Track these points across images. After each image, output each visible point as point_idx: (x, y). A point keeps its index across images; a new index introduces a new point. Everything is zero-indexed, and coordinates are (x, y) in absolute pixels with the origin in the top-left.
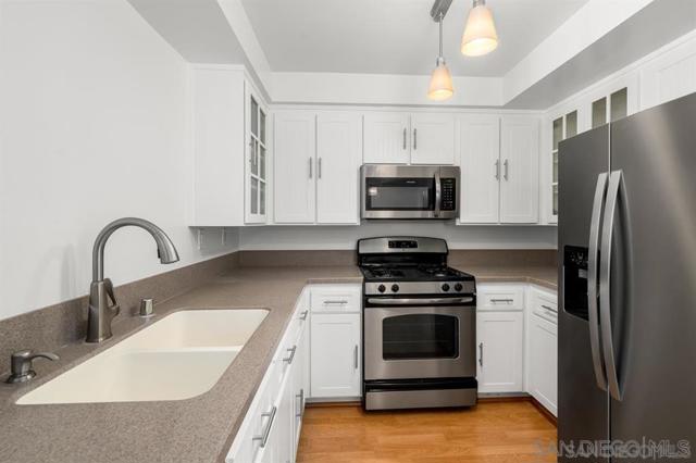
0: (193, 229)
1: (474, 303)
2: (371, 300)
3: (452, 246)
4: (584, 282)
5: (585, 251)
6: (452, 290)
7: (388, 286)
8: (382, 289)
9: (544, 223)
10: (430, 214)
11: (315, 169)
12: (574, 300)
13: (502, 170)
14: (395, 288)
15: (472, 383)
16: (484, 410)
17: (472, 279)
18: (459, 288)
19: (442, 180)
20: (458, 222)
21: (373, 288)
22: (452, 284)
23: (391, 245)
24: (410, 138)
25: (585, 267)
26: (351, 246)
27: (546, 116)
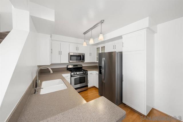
0: (38, 66)
1: (87, 74)
2: (72, 76)
3: (83, 66)
4: (101, 70)
5: (101, 66)
6: (85, 73)
7: (75, 73)
8: (74, 74)
9: (96, 62)
10: (80, 61)
11: (60, 53)
12: (100, 72)
13: (90, 54)
14: (76, 73)
15: (87, 86)
16: (89, 90)
17: (87, 71)
18: (85, 72)
19: (83, 56)
20: (84, 62)
21: (72, 74)
22: (84, 72)
23: (74, 66)
24: (77, 49)
25: (101, 68)
26: (66, 67)
27: (96, 47)
